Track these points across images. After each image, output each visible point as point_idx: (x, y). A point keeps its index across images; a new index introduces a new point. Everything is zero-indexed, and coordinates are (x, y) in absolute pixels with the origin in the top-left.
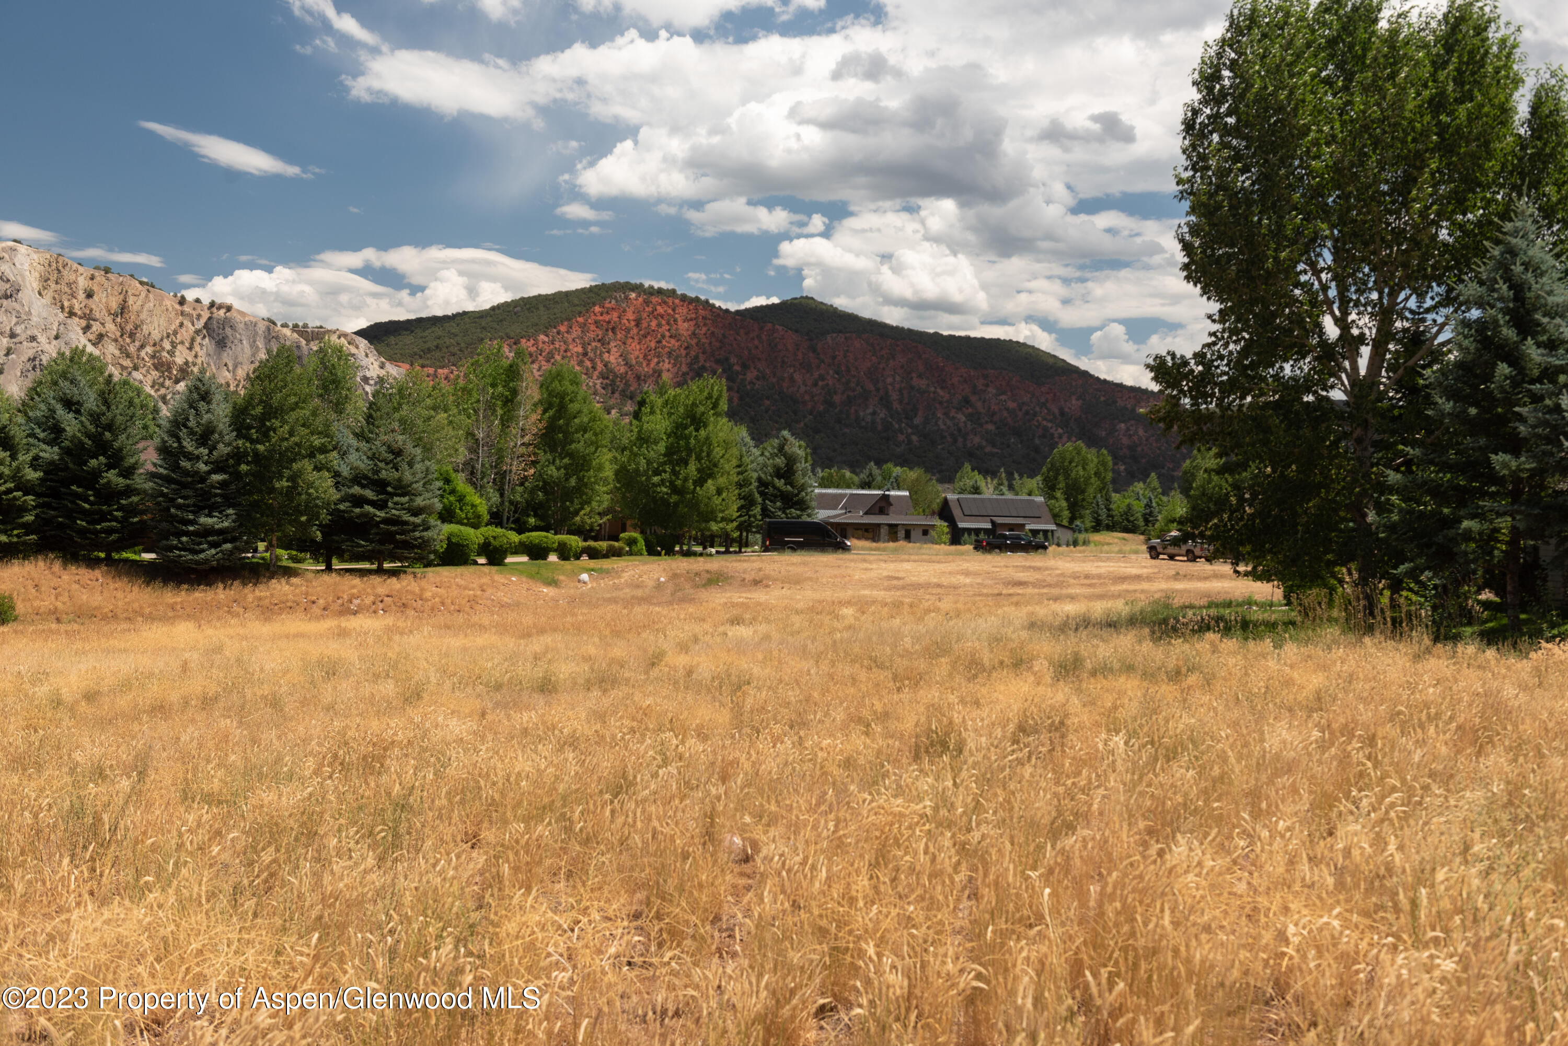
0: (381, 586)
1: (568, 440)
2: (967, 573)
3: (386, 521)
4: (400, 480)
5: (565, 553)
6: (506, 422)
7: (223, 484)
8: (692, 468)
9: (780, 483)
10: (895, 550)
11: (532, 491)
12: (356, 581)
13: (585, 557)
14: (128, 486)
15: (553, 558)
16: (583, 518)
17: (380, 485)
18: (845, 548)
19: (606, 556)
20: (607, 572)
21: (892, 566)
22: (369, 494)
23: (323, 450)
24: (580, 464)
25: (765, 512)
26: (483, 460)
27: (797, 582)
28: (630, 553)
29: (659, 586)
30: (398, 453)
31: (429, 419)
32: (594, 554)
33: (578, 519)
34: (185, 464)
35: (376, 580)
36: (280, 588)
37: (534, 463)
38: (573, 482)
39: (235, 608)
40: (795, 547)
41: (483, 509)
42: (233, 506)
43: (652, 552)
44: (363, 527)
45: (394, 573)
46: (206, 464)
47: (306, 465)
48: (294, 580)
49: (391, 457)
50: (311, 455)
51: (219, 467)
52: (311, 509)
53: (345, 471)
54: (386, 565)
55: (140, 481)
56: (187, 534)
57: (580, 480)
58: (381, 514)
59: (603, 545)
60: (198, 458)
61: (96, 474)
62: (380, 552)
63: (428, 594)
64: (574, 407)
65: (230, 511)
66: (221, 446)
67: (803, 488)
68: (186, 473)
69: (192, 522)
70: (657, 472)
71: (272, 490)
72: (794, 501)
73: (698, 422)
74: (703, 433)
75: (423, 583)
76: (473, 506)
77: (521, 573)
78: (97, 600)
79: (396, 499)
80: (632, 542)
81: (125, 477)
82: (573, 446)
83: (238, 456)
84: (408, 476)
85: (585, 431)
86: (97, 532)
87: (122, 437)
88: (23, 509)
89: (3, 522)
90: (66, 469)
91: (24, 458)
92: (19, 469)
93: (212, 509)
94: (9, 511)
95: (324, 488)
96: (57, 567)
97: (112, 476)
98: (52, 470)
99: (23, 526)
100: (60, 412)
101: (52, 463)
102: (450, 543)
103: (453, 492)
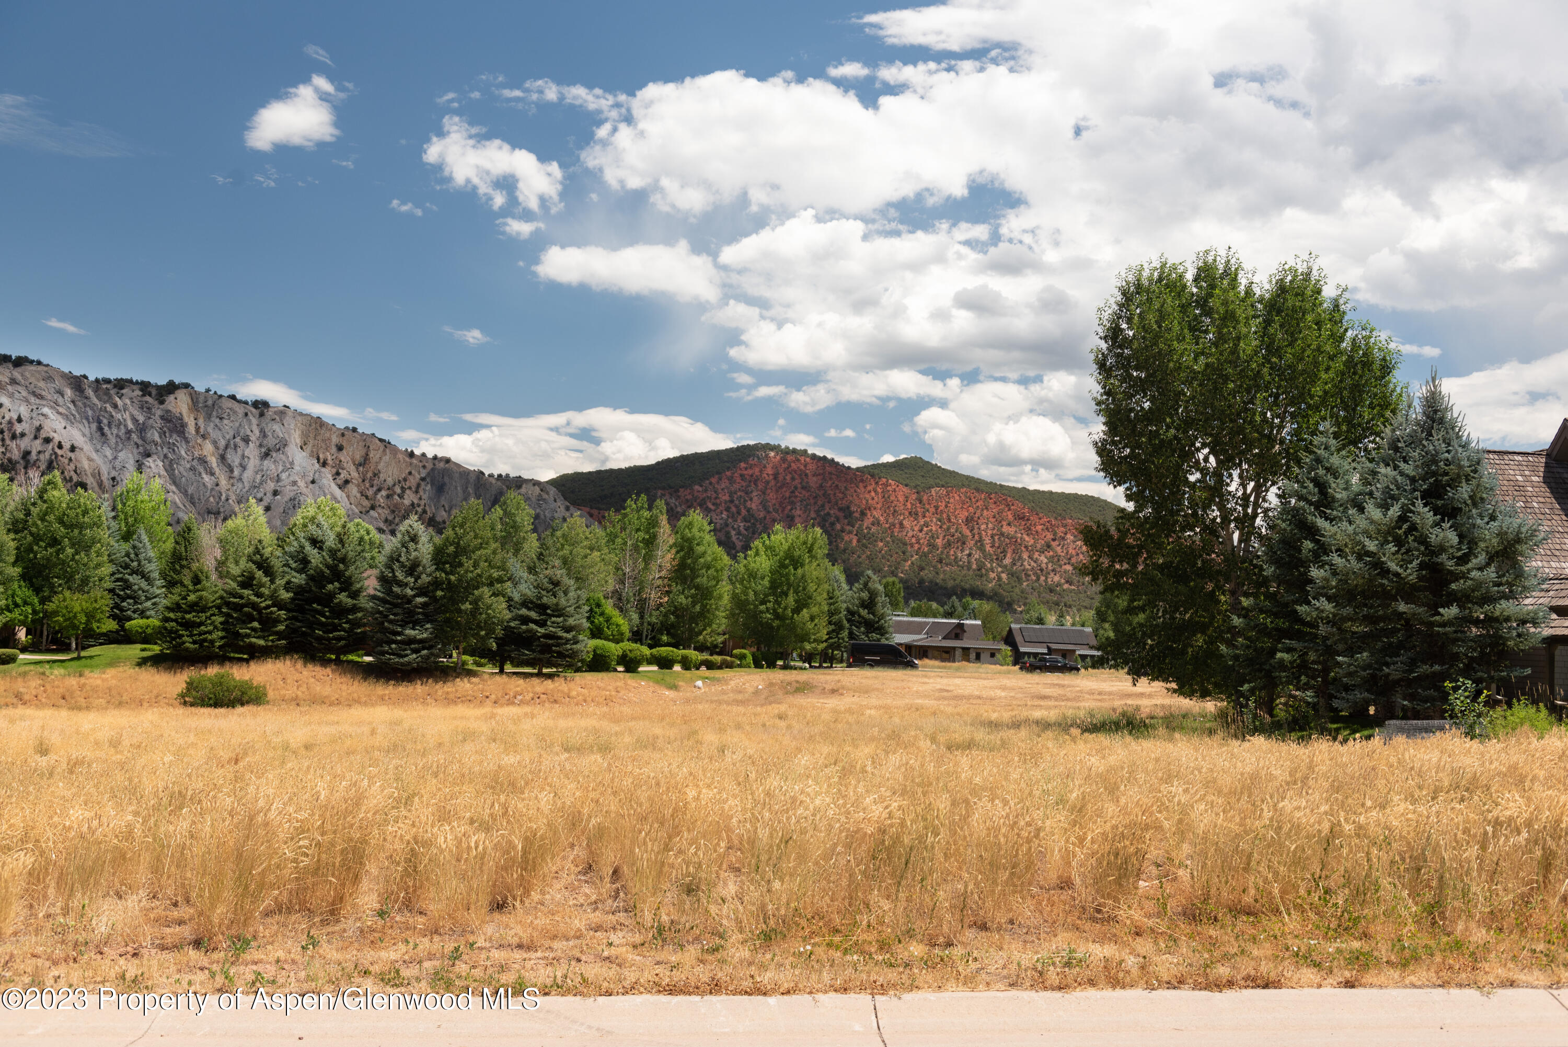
0: (539, 686)
1: (694, 575)
2: (1004, 688)
3: (546, 636)
4: (557, 605)
5: (687, 664)
6: (648, 559)
7: (424, 605)
8: (791, 600)
9: (864, 612)
10: (958, 669)
11: (666, 615)
12: (521, 682)
13: (703, 668)
14: (354, 605)
15: (677, 668)
16: (705, 637)
17: (542, 608)
18: (913, 666)
19: (720, 668)
20: (718, 680)
21: (945, 681)
22: (533, 615)
23: (500, 580)
24: (704, 594)
25: (851, 635)
26: (628, 590)
27: (866, 692)
28: (740, 666)
29: (757, 692)
30: (556, 584)
31: (586, 557)
32: (710, 666)
33: (701, 637)
34: (396, 589)
35: (535, 681)
36: (463, 685)
37: (668, 593)
38: (698, 608)
39: (429, 700)
40: (873, 664)
41: (625, 628)
42: (431, 621)
43: (758, 665)
44: (527, 641)
45: (550, 676)
46: (412, 589)
47: (486, 591)
48: (474, 680)
49: (551, 587)
50: (491, 584)
51: (422, 592)
52: (489, 626)
53: (517, 597)
54: (545, 670)
55: (363, 602)
56: (396, 642)
57: (704, 606)
58: (542, 630)
59: (717, 659)
60: (406, 585)
61: (332, 595)
62: (540, 660)
63: (574, 693)
64: (700, 549)
65: (428, 626)
66: (424, 576)
67: (882, 616)
68: (397, 596)
69: (399, 634)
70: (763, 602)
71: (459, 611)
72: (875, 627)
73: (797, 563)
74: (800, 571)
75: (572, 685)
76: (618, 625)
77: (650, 678)
78: (326, 690)
79: (553, 619)
80: (742, 657)
81: (352, 598)
82: (698, 580)
83: (436, 584)
84: (563, 602)
85: (708, 568)
86: (329, 639)
87: (352, 568)
88: (277, 621)
89: (262, 630)
90: (310, 591)
91: (280, 582)
92: (275, 591)
93: (415, 624)
94: (268, 623)
95: (500, 610)
96: (300, 664)
97: (343, 597)
98: (299, 591)
99: (277, 633)
100: (308, 548)
101: (300, 586)
102: (595, 654)
103: (602, 614)
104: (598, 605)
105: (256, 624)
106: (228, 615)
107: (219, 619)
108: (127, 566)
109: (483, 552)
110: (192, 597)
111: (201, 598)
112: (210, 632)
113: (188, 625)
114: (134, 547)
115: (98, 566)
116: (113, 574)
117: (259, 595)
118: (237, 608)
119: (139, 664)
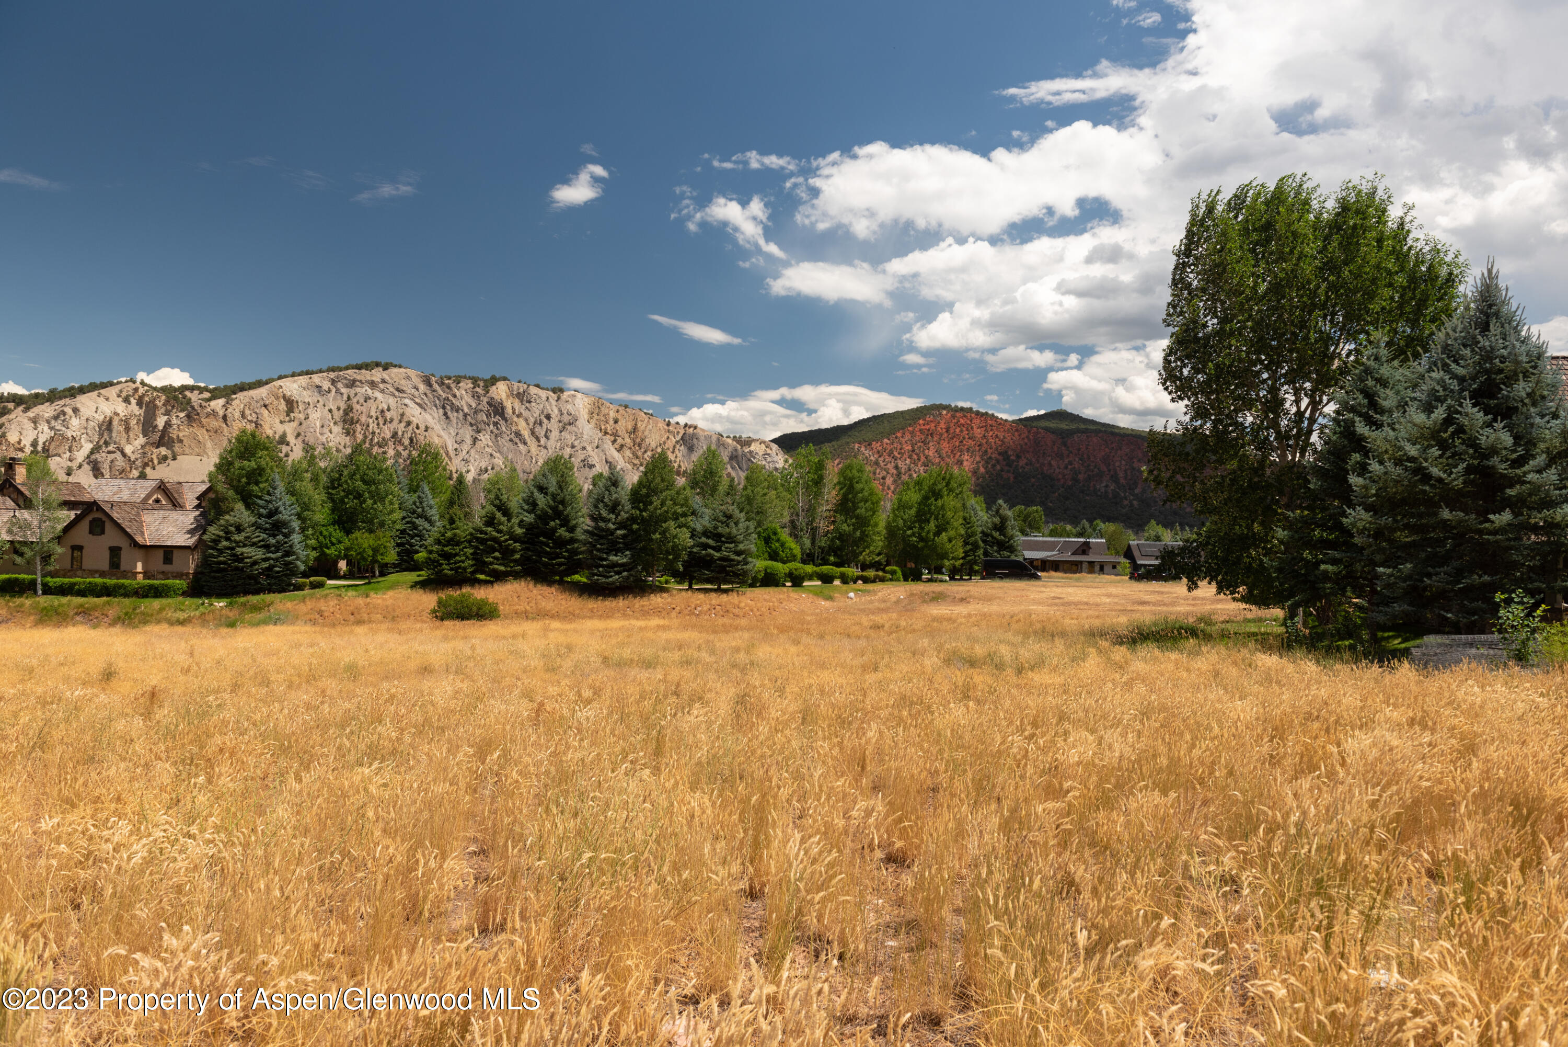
0: (717, 599)
1: (855, 508)
2: (1109, 595)
3: (721, 559)
4: (730, 533)
5: (845, 580)
6: (818, 494)
7: (624, 536)
8: (932, 525)
9: (996, 534)
10: (1078, 580)
11: (832, 540)
12: (701, 596)
13: (860, 582)
14: (572, 537)
15: (837, 582)
16: (865, 557)
17: (717, 537)
18: (1037, 578)
19: (874, 581)
20: (869, 592)
21: (1060, 590)
22: (711, 542)
23: (684, 515)
24: (863, 523)
25: (986, 553)
26: (801, 521)
27: (990, 600)
28: (891, 580)
29: (898, 601)
30: (729, 517)
31: (765, 495)
32: (866, 580)
33: (861, 557)
34: (602, 524)
35: (713, 595)
36: (657, 600)
37: (834, 522)
38: (858, 534)
39: (629, 612)
40: (1003, 577)
41: (797, 551)
42: (629, 549)
43: (906, 580)
44: (707, 563)
45: (726, 591)
46: (614, 524)
47: (672, 524)
48: (665, 595)
49: (725, 519)
50: (676, 519)
51: (621, 526)
52: (676, 550)
53: (699, 528)
54: (723, 587)
55: (579, 535)
56: (602, 566)
57: (863, 532)
58: (717, 555)
59: (871, 573)
60: (609, 520)
61: (554, 530)
62: (717, 578)
63: (742, 605)
64: (858, 486)
65: (628, 552)
66: (623, 513)
67: (1012, 537)
68: (603, 530)
69: (605, 559)
70: (910, 528)
71: (652, 540)
72: (1006, 545)
73: (937, 495)
74: (940, 503)
75: (742, 598)
76: (791, 549)
77: (810, 591)
78: (550, 605)
79: (727, 545)
80: (893, 573)
81: (570, 532)
82: (858, 511)
83: (633, 519)
84: (734, 531)
85: (866, 501)
86: (553, 565)
87: (569, 509)
88: (514, 551)
89: (503, 558)
90: (538, 527)
91: (515, 520)
92: (512, 527)
93: (617, 551)
94: (507, 553)
95: (684, 538)
96: (531, 585)
97: (562, 532)
98: (530, 528)
99: (515, 561)
100: (537, 494)
101: (531, 524)
102: (766, 573)
103: (778, 540)
104: (775, 533)
105: (497, 554)
106: (476, 548)
107: (470, 551)
108: (414, 512)
109: (668, 492)
110: (449, 534)
111: (455, 535)
112: (463, 562)
113: (447, 556)
114: (419, 497)
115: (392, 512)
116: (404, 518)
117: (499, 532)
118: (482, 541)
119: (412, 587)
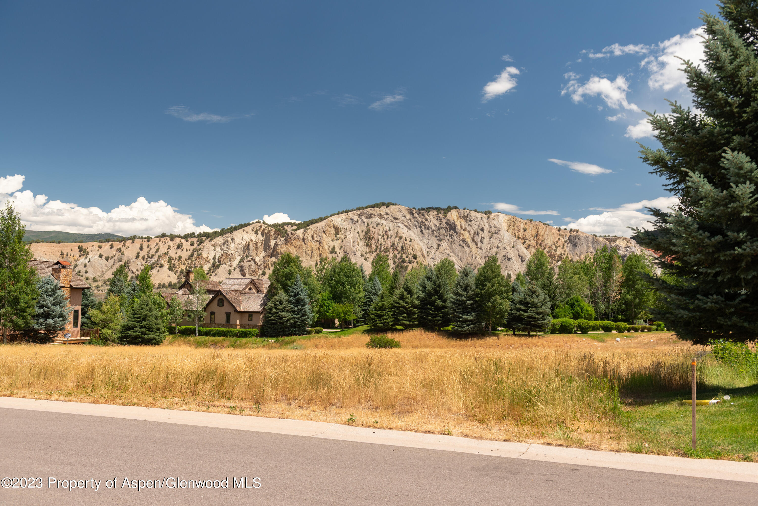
1: (634, 284)
3: (528, 317)
4: (533, 302)
5: (620, 330)
6: (610, 276)
7: (472, 304)
11: (620, 305)
13: (632, 331)
14: (444, 306)
15: (614, 332)
17: (526, 304)
22: (522, 307)
23: (507, 292)
24: (640, 294)
26: (598, 293)
28: (657, 330)
29: (649, 343)
30: (533, 292)
32: (637, 330)
33: (640, 316)
34: (460, 298)
35: (525, 338)
37: (620, 294)
38: (637, 301)
41: (591, 312)
42: (474, 312)
44: (519, 319)
45: (532, 336)
46: (465, 298)
47: (498, 297)
48: (495, 338)
49: (531, 294)
50: (501, 294)
51: (470, 298)
52: (501, 312)
54: (532, 333)
55: (449, 304)
56: (459, 321)
57: (640, 300)
58: (526, 314)
60: (463, 295)
61: (435, 301)
62: (527, 328)
64: (636, 271)
65: (473, 314)
66: (470, 291)
68: (459, 301)
69: (461, 317)
71: (487, 306)
75: (541, 340)
76: (587, 311)
77: (591, 336)
78: (428, 342)
79: (531, 309)
80: (659, 325)
81: (443, 302)
82: (636, 286)
83: (477, 295)
84: (536, 301)
86: (434, 321)
87: (442, 289)
88: (414, 313)
89: (408, 317)
90: (427, 300)
91: (415, 296)
92: (413, 300)
93: (468, 313)
94: (410, 314)
95: (507, 305)
96: (423, 332)
97: (439, 302)
98: (423, 301)
99: (415, 319)
100: (426, 281)
101: (423, 298)
102: (562, 325)
103: (579, 306)
104: (577, 301)
105: (405, 315)
106: (395, 312)
107: (391, 313)
108: (371, 292)
109: (496, 279)
110: (380, 304)
111: (383, 305)
112: (387, 319)
113: (379, 316)
114: (374, 284)
115: (359, 292)
116: (366, 296)
117: (406, 303)
118: (398, 308)
119: (363, 333)
